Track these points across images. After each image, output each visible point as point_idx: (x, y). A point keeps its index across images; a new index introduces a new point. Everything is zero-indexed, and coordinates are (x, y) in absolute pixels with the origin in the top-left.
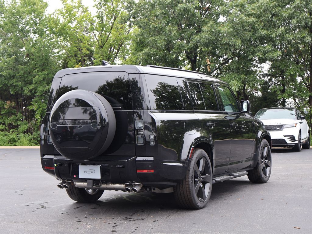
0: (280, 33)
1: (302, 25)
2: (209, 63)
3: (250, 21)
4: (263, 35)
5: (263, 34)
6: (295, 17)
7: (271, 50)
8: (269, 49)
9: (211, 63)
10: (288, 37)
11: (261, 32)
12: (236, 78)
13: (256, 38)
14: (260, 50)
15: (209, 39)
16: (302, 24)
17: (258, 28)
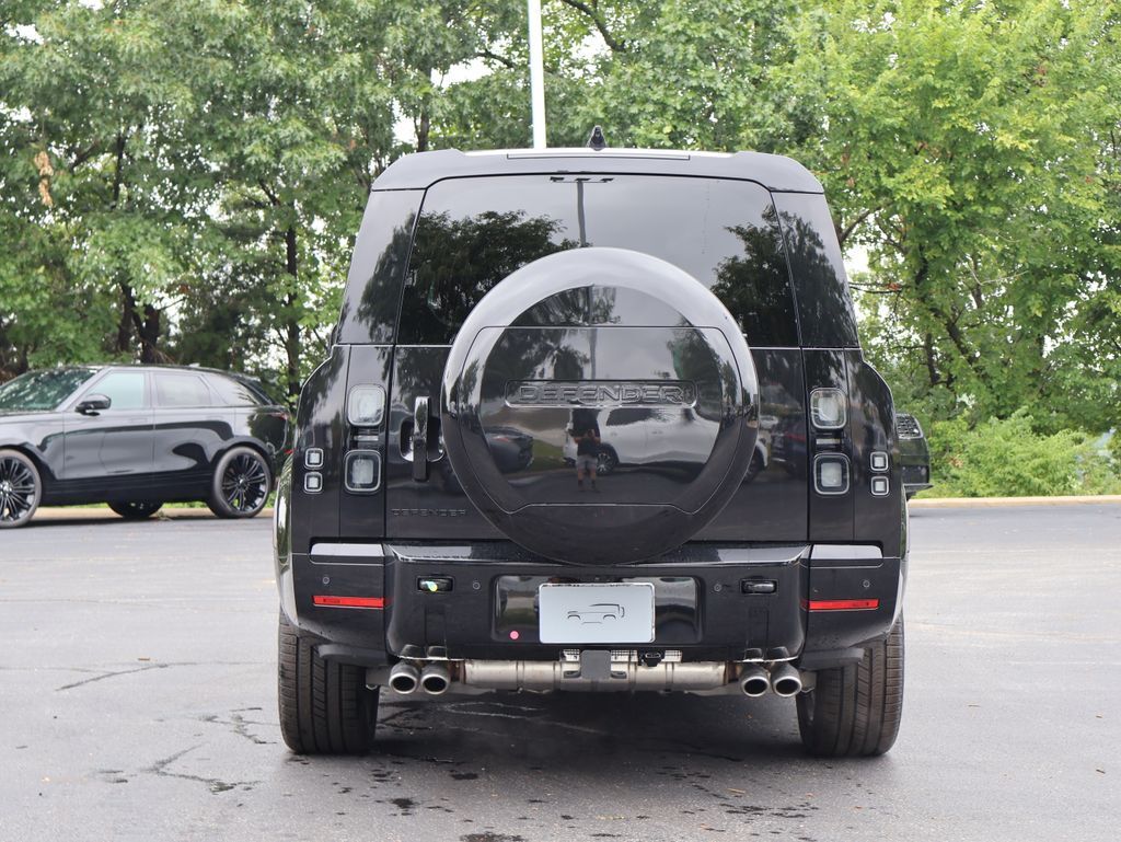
0: (344, 73)
1: (423, 53)
2: (48, 170)
3: (231, 17)
4: (277, 76)
5: (278, 72)
6: (396, 19)
7: (304, 136)
8: (299, 131)
9: (55, 170)
10: (372, 93)
11: (268, 65)
12: (149, 236)
13: (243, 87)
14: (260, 134)
15: (62, 73)
16: (424, 48)
17: (256, 46)
